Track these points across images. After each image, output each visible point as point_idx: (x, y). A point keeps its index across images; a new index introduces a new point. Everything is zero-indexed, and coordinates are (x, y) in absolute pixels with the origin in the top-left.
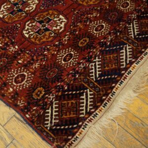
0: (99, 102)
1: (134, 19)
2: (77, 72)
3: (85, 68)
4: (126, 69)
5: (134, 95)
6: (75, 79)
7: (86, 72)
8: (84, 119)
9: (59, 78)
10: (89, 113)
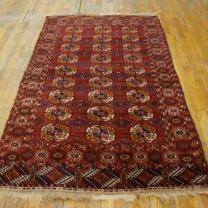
0: (24, 185)
1: (99, 169)
2: (35, 165)
3: (41, 166)
4: (55, 185)
5: (40, 199)
6: (31, 167)
7: (39, 168)
8: (10, 184)
9: (26, 159)
10: (15, 185)
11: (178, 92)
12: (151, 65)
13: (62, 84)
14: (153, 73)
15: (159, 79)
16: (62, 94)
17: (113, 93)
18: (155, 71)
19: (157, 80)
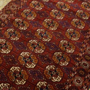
11: (86, 84)
12: (82, 48)
13: (11, 36)
14: (78, 56)
15: (79, 65)
16: (5, 44)
17: (38, 61)
18: (81, 55)
19: (77, 64)
